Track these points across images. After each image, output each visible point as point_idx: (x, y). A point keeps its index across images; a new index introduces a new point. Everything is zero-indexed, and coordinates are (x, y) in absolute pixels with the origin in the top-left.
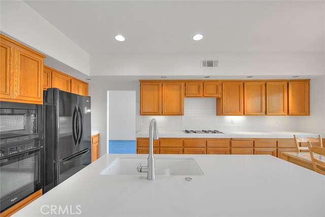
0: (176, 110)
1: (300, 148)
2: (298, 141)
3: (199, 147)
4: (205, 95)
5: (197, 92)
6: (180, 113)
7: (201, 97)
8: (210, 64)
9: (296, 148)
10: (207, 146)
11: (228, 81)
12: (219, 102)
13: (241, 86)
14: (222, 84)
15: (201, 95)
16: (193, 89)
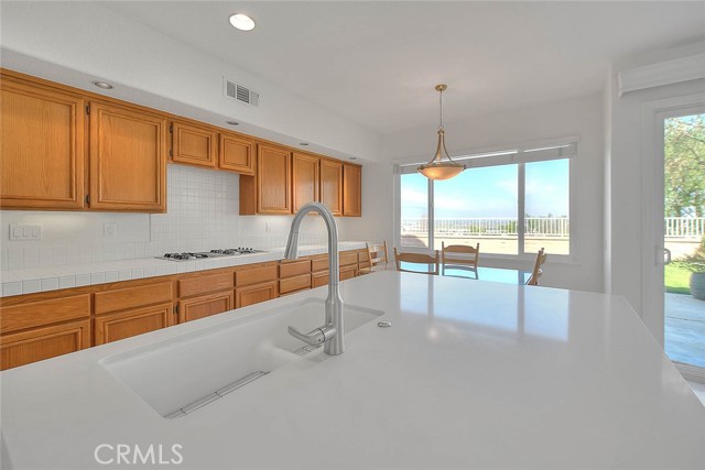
0: (142, 195)
1: (373, 261)
2: (371, 251)
3: (217, 292)
4: (223, 166)
5: (202, 154)
6: (156, 206)
7: (211, 167)
8: (243, 95)
9: (368, 261)
10: (235, 285)
11: (266, 143)
12: (247, 184)
13: (289, 158)
14: (256, 147)
15: (214, 163)
16: (192, 145)
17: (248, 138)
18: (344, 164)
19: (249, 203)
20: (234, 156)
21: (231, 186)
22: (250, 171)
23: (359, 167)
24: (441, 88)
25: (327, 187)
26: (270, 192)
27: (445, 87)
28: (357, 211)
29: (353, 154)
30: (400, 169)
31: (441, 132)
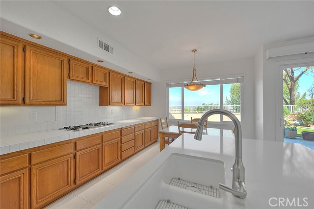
0: (54, 96)
4: (93, 82)
5: (84, 76)
6: (62, 102)
8: (106, 48)
10: (102, 141)
13: (123, 80)
14: (109, 74)
15: (90, 81)
16: (80, 72)
17: (105, 69)
18: (145, 82)
19: (104, 100)
20: (99, 78)
22: (106, 85)
23: (151, 84)
24: (194, 51)
26: (115, 95)
27: (196, 50)
29: (150, 78)
30: (169, 85)
31: (194, 70)
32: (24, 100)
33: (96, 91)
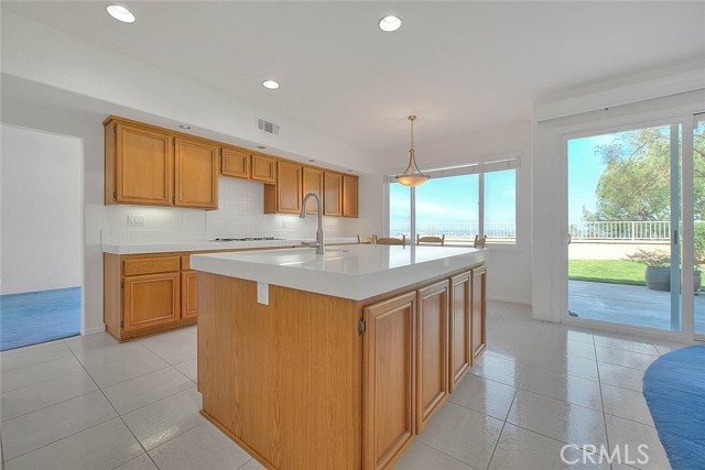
0: (204, 198)
4: (254, 177)
5: (240, 170)
6: (211, 205)
7: (246, 178)
8: (269, 128)
11: (284, 160)
12: (270, 191)
13: (300, 170)
14: (276, 164)
15: (248, 176)
16: (234, 163)
17: (271, 157)
18: (343, 175)
19: (271, 206)
20: (261, 171)
21: (257, 192)
22: (272, 181)
23: (356, 178)
24: (412, 118)
25: (331, 195)
26: (287, 197)
27: (415, 117)
28: (354, 213)
29: (351, 168)
30: (388, 180)
31: (412, 151)
32: (174, 202)
33: (259, 191)
